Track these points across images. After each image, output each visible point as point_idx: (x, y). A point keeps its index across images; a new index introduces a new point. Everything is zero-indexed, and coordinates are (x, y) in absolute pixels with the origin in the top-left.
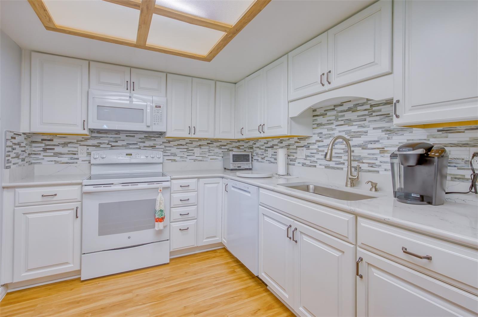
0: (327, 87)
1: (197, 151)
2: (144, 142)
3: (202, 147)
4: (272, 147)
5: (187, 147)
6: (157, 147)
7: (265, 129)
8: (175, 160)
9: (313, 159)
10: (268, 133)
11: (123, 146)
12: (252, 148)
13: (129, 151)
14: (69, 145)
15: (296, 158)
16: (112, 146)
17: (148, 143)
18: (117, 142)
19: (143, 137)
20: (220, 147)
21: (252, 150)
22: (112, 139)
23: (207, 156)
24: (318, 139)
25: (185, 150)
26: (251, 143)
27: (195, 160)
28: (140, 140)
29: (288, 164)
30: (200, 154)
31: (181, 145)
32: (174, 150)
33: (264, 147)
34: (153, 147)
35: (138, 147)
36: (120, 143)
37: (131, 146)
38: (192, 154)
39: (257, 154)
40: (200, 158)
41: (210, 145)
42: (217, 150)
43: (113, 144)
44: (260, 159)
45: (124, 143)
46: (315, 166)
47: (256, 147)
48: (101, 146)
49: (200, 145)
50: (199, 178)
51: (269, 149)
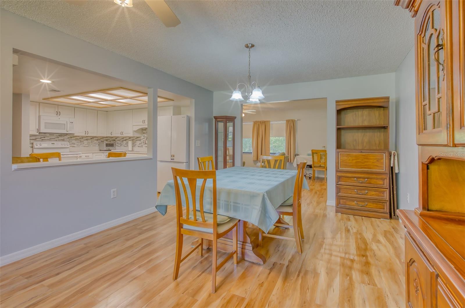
0: (144, 124)
1: (86, 142)
2: (58, 138)
3: (88, 140)
4: (125, 140)
5: (80, 140)
6: (65, 140)
7: (123, 133)
8: (74, 146)
9: (141, 144)
11: (48, 140)
12: (115, 140)
13: (53, 142)
15: (136, 144)
16: (42, 140)
17: (60, 138)
18: (45, 138)
19: (58, 135)
20: (97, 140)
21: (115, 142)
22: (42, 136)
23: (90, 144)
24: (143, 138)
25: (79, 142)
26: (114, 138)
27: (84, 146)
28: (57, 137)
29: (133, 147)
30: (87, 143)
31: (77, 139)
32: (73, 142)
33: (121, 140)
34: (63, 140)
35: (56, 140)
36: (46, 138)
37: (52, 140)
38: (83, 143)
39: (118, 143)
40: (87, 146)
41: (93, 139)
42: (96, 141)
43: (43, 139)
44: (119, 145)
45: (49, 138)
46: (142, 147)
47: (117, 140)
48: (37, 140)
49: (87, 139)
50: (93, 153)
51: (124, 141)
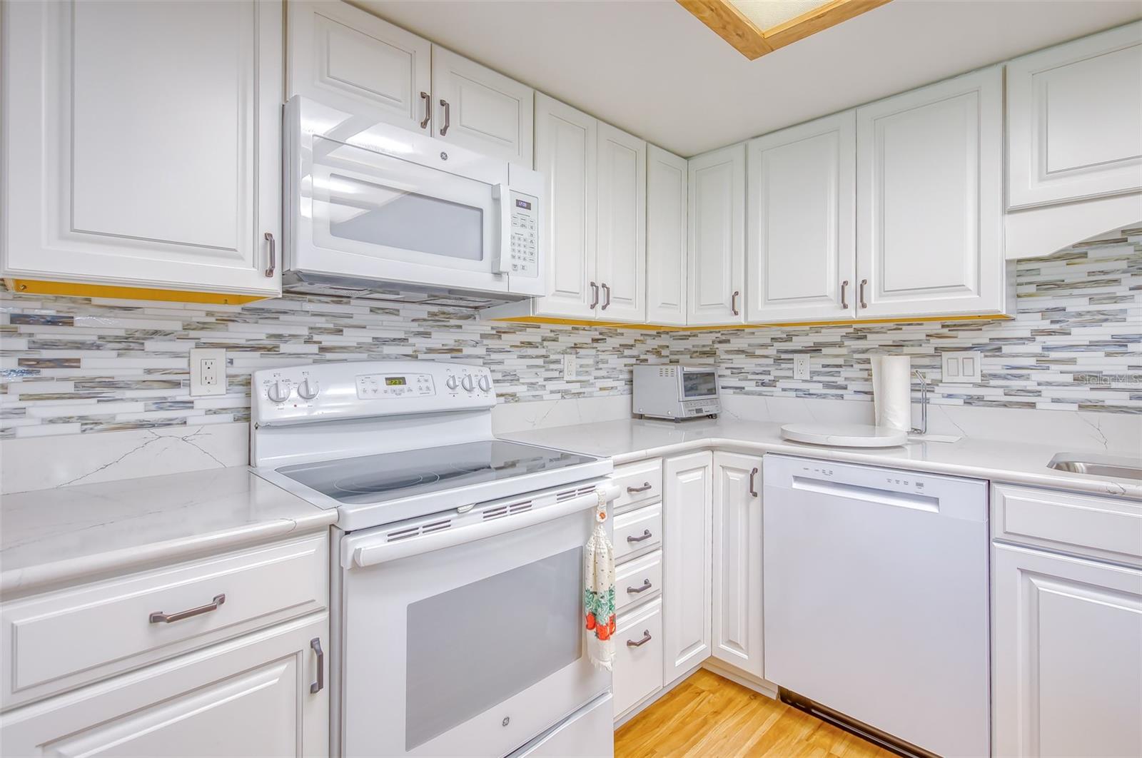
1: (570, 364)
2: (426, 335)
3: (582, 352)
5: (542, 351)
6: (467, 351)
7: (872, 297)
8: (513, 395)
9: (1017, 384)
10: (880, 307)
11: (360, 347)
12: (712, 354)
13: (396, 369)
14: (149, 345)
16: (323, 349)
17: (441, 338)
18: (339, 331)
19: (425, 316)
20: (619, 351)
21: (711, 360)
22: (321, 322)
23: (591, 378)
24: (1046, 325)
25: (540, 362)
26: (705, 340)
27: (564, 394)
28: (415, 327)
30: (578, 373)
31: (530, 344)
32: (512, 362)
33: (771, 351)
34: (454, 352)
35: (409, 350)
36: (350, 338)
37: (387, 350)
38: (556, 374)
39: (736, 371)
40: (575, 388)
41: (600, 346)
42: (615, 362)
43: (328, 340)
44: (750, 386)
45: (365, 337)
47: (728, 352)
48: (284, 348)
49: (576, 347)
50: (665, 456)
51: (796, 356)
